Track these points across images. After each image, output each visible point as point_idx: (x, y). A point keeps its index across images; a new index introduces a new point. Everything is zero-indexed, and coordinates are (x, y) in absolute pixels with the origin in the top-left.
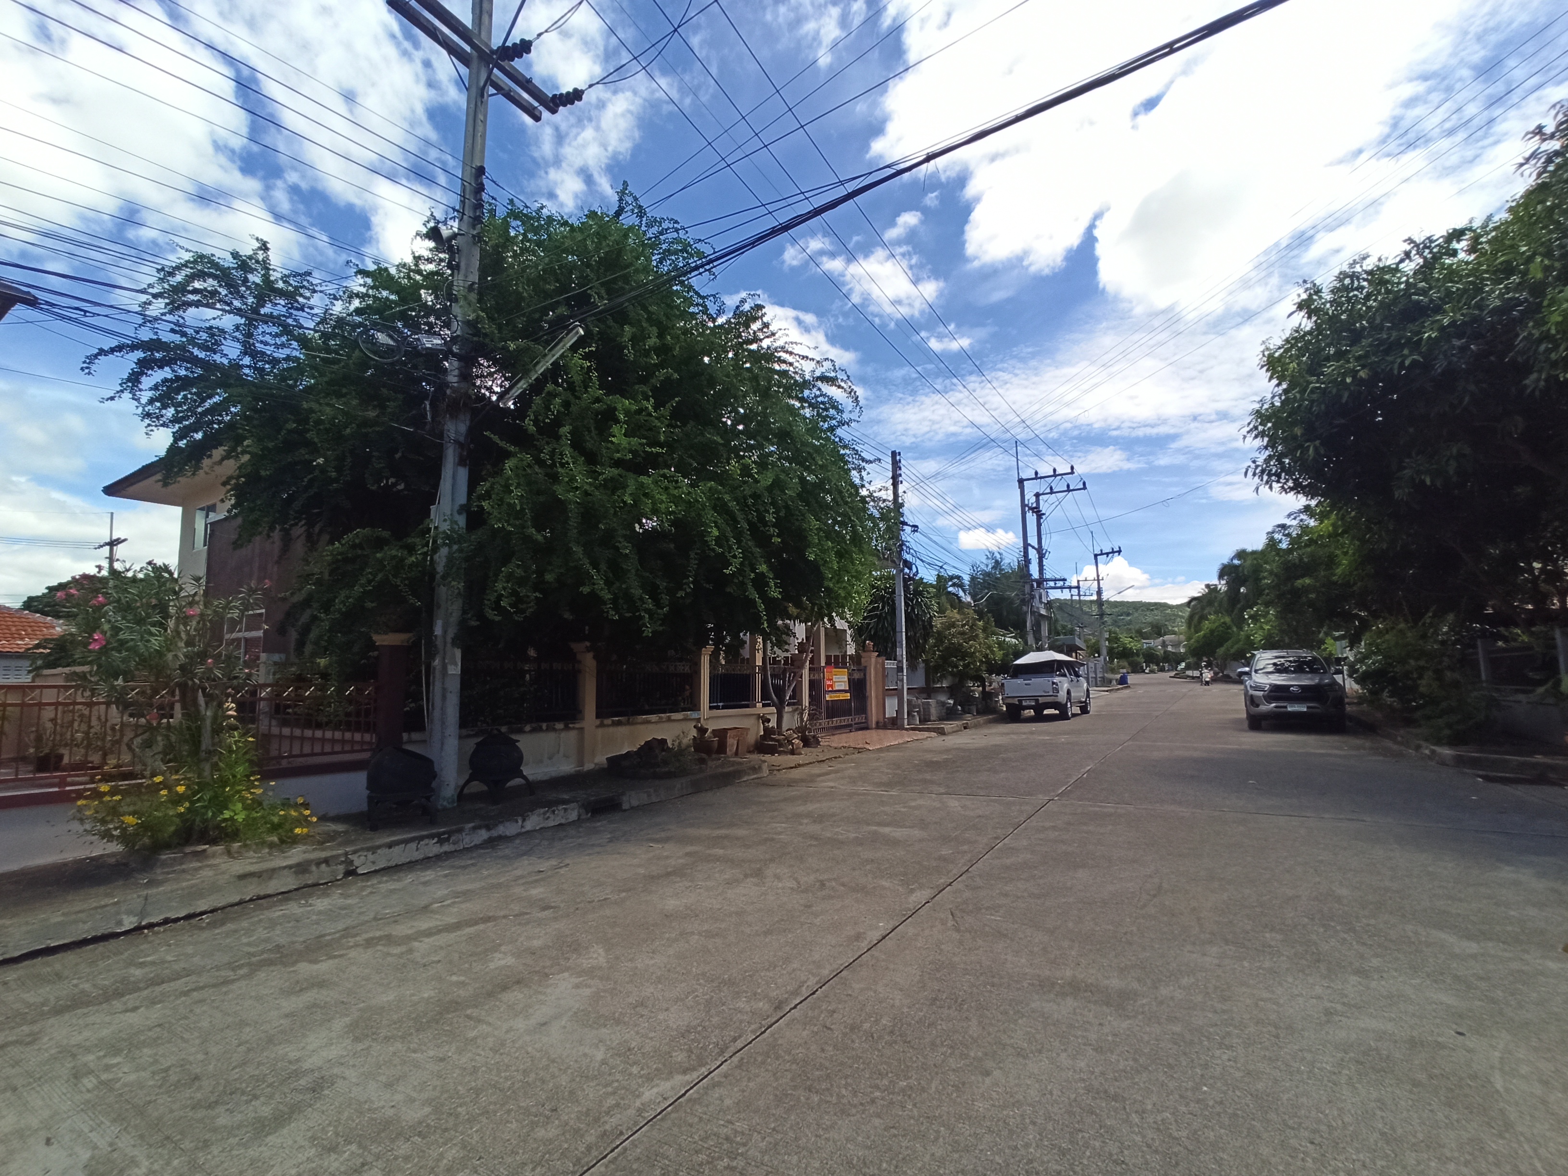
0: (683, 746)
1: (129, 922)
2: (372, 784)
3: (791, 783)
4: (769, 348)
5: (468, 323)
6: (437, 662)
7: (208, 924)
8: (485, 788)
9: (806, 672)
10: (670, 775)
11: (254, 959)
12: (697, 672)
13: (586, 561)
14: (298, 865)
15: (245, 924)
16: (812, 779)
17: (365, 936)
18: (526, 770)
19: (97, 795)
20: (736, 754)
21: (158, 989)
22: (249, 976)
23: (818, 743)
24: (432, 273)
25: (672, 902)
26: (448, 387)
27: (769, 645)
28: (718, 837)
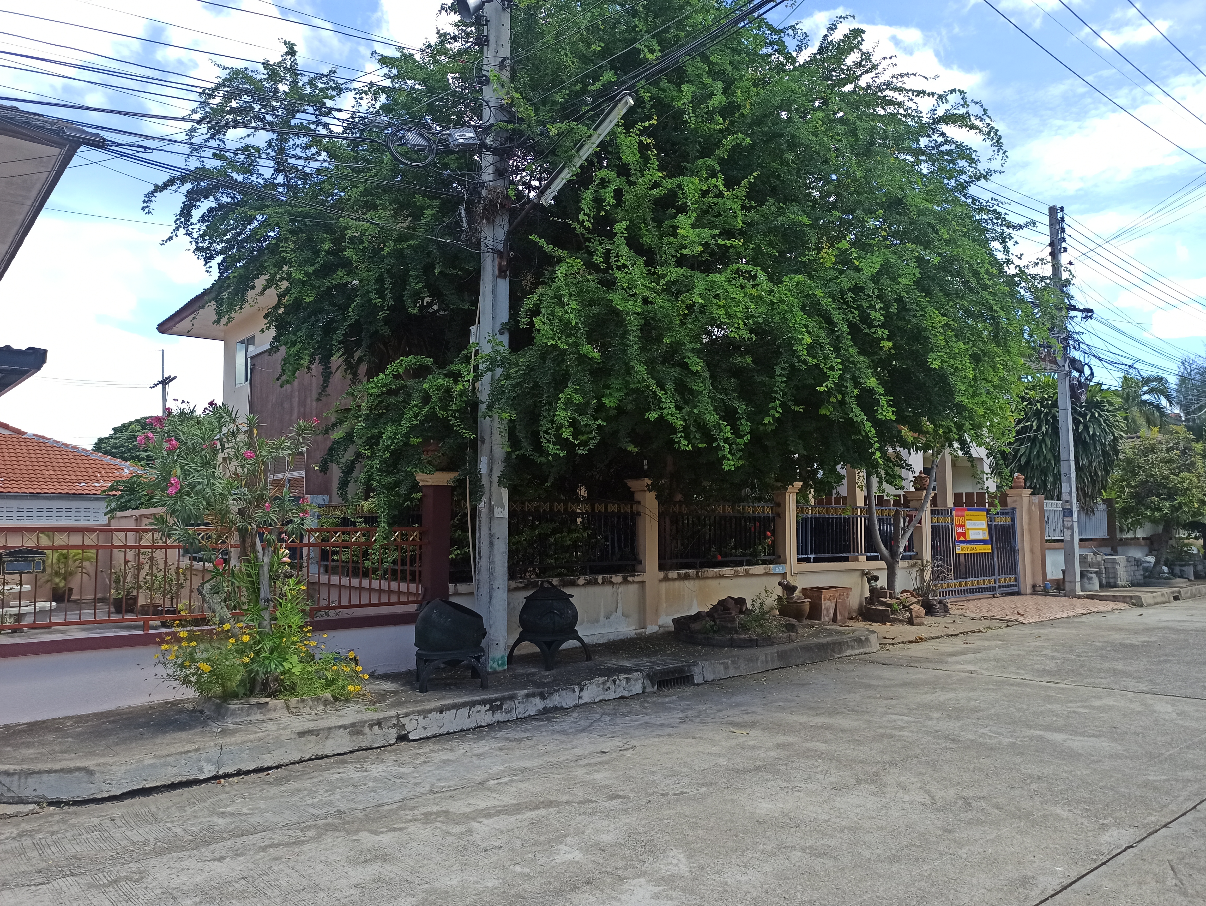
0: (766, 608)
1: (209, 771)
2: (421, 639)
3: (910, 663)
4: (869, 87)
5: (501, 108)
6: (482, 505)
7: (275, 780)
8: (538, 650)
9: (926, 515)
10: (751, 643)
11: (319, 822)
12: (780, 516)
13: (652, 382)
14: (353, 725)
15: (307, 784)
16: (939, 660)
17: (424, 810)
18: (581, 630)
19: (177, 640)
20: (834, 620)
21: (240, 841)
22: (318, 838)
23: (946, 610)
24: (460, 53)
25: (765, 805)
26: (483, 187)
27: (875, 480)
28: (817, 727)
